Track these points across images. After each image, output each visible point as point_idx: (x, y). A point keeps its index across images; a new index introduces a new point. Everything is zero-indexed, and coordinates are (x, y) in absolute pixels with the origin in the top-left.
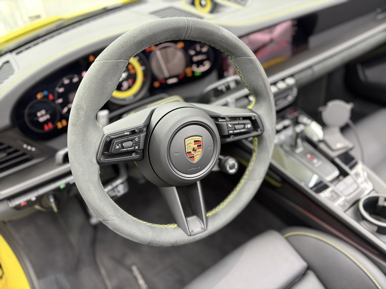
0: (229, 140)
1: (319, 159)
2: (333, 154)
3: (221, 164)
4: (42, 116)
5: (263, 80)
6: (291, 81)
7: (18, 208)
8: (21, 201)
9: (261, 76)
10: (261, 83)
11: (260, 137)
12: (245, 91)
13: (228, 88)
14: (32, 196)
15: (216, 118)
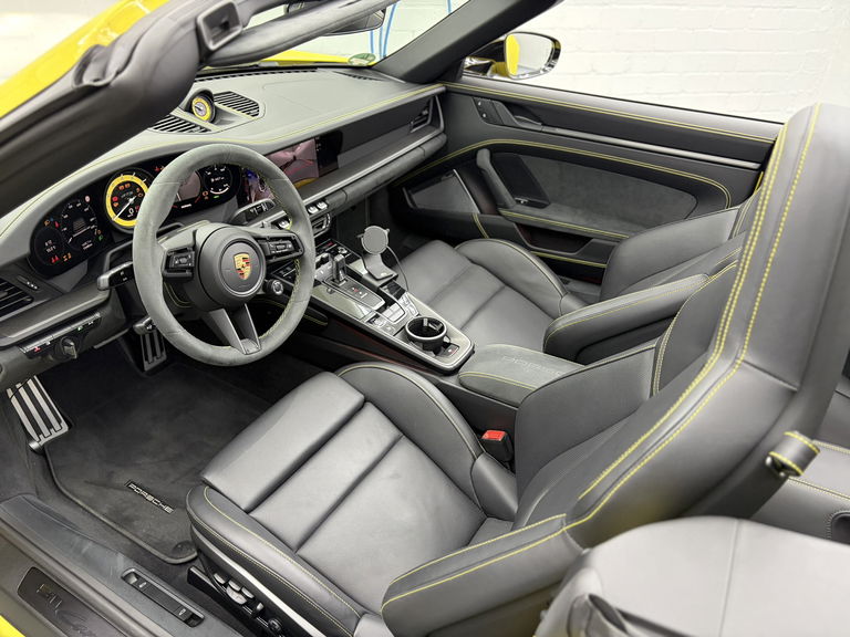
0: (271, 261)
1: (364, 292)
2: (377, 284)
3: (265, 287)
4: (49, 246)
5: (298, 202)
6: (323, 206)
7: (31, 354)
8: (35, 345)
9: (295, 196)
10: (296, 204)
11: (301, 257)
12: (282, 213)
13: (261, 211)
14: (47, 340)
15: (257, 238)
